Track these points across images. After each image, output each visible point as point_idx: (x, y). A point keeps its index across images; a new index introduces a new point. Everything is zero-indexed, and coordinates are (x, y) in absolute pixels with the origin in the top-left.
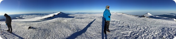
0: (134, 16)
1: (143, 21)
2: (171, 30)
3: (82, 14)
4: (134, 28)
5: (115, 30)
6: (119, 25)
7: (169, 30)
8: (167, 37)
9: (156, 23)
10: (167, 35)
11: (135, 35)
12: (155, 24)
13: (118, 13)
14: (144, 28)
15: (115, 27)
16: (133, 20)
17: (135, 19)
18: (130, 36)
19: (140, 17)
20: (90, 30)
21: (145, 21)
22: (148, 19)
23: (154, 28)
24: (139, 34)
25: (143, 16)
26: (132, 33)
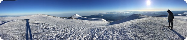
0: (61, 18)
1: (71, 23)
2: (101, 30)
3: (4, 18)
4: (59, 30)
5: (39, 33)
6: (44, 27)
7: (98, 31)
8: (97, 39)
9: (84, 24)
10: (97, 37)
11: (60, 38)
12: (84, 26)
13: (43, 15)
14: (71, 31)
15: (39, 30)
16: (60, 23)
17: (63, 21)
18: (55, 38)
19: (68, 19)
20: (13, 33)
21: (73, 23)
22: (77, 21)
23: (83, 31)
24: (64, 38)
25: (71, 18)
26: (57, 35)
